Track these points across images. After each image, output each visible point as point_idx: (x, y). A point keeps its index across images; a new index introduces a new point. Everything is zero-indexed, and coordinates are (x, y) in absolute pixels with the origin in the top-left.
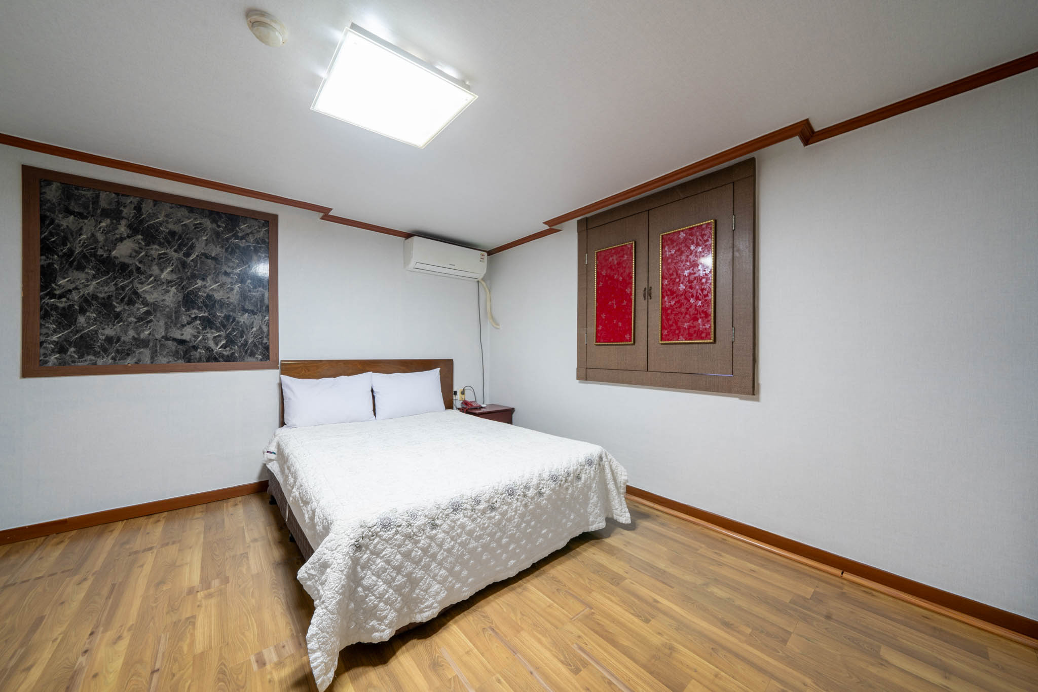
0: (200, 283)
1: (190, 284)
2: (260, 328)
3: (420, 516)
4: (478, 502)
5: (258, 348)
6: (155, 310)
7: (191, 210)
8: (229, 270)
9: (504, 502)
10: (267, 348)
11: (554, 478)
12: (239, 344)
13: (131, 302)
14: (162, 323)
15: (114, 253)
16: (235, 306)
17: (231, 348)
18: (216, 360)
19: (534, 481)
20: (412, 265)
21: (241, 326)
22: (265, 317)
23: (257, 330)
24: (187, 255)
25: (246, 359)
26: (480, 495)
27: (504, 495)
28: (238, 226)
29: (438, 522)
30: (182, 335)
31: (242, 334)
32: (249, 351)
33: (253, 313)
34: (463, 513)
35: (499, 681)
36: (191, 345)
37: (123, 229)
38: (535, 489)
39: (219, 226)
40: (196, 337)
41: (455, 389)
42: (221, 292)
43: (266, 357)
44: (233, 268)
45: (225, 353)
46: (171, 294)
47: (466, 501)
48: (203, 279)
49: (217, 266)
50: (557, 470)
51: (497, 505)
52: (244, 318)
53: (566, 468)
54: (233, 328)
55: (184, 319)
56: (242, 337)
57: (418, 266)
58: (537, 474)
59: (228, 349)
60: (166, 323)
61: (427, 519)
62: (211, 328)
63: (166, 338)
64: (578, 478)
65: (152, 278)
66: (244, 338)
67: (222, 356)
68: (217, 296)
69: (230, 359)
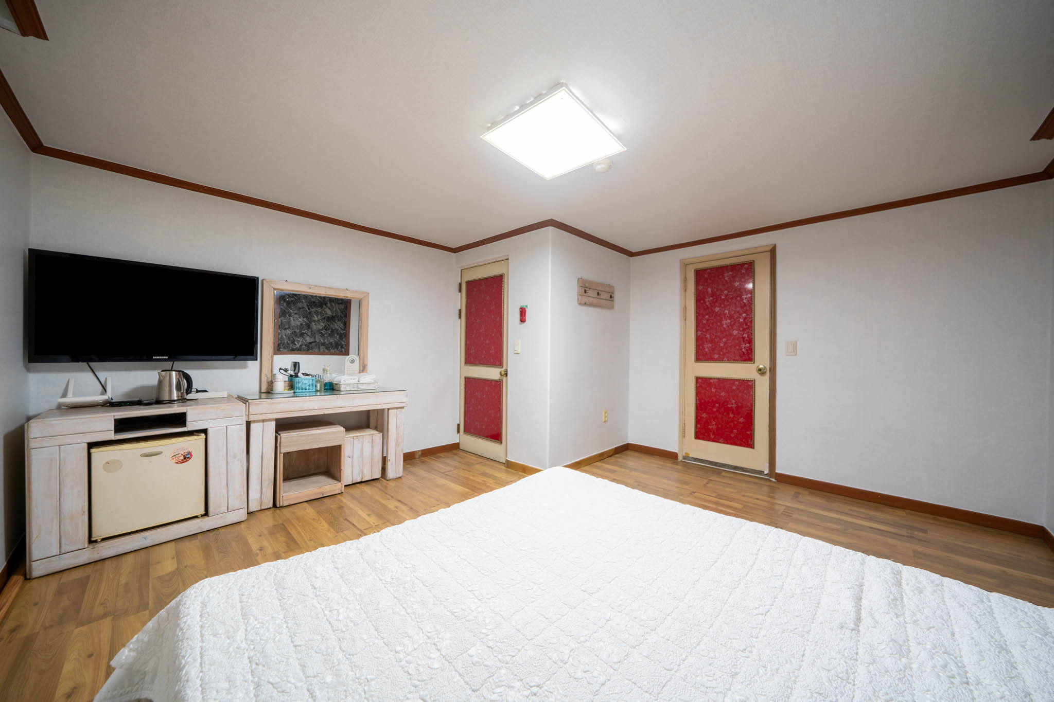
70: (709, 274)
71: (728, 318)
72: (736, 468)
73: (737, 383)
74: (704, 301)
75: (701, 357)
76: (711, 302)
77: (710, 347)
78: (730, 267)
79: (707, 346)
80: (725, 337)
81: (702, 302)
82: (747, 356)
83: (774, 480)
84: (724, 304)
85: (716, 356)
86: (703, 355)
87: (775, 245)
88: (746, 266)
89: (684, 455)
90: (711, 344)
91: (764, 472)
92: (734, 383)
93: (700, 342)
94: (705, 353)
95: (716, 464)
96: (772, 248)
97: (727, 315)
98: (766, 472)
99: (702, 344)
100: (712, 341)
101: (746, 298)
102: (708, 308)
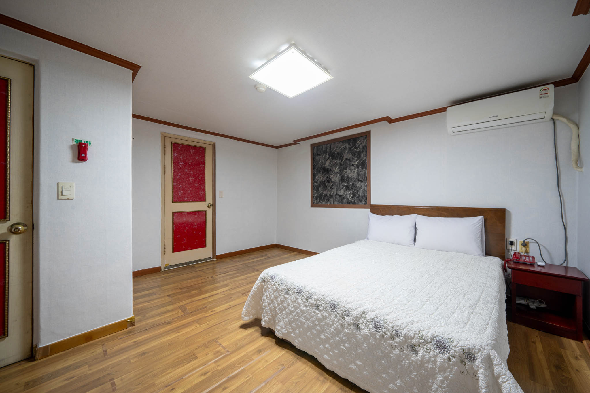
0: (345, 171)
1: (342, 172)
2: (364, 188)
3: (284, 284)
4: (311, 298)
5: (363, 198)
6: (334, 184)
7: (343, 142)
8: (353, 163)
9: (325, 309)
10: (366, 198)
11: (377, 326)
12: (357, 197)
13: (329, 182)
14: (336, 189)
15: (326, 165)
16: (355, 179)
17: (354, 198)
18: (350, 203)
19: (354, 312)
20: (450, 130)
21: (358, 188)
22: (366, 183)
23: (363, 190)
24: (342, 161)
25: (359, 204)
26: (313, 294)
27: (327, 305)
28: (356, 142)
29: (290, 293)
30: (340, 193)
31: (358, 191)
32: (360, 200)
33: (361, 181)
34: (301, 297)
35: (247, 377)
36: (343, 197)
37: (327, 156)
38: (353, 320)
39: (350, 145)
40: (344, 194)
41: (512, 239)
42: (351, 174)
43: (366, 203)
44: (355, 162)
45: (352, 201)
46: (338, 177)
47: (305, 292)
48: (346, 169)
49: (350, 163)
50: (385, 321)
51: (321, 308)
52: (358, 184)
53: (397, 326)
54: (355, 190)
55: (341, 187)
56: (358, 193)
57: (455, 130)
58: (361, 309)
59: (353, 199)
60: (337, 189)
61: (286, 287)
62: (348, 190)
63: (337, 194)
64: (413, 348)
65: (334, 172)
66: (358, 194)
67: (351, 202)
68: (350, 176)
69: (354, 203)
70: (181, 148)
71: (192, 177)
72: (197, 261)
73: (197, 213)
74: (178, 164)
75: (176, 199)
76: (183, 165)
77: (182, 193)
78: (193, 147)
79: (180, 193)
80: (191, 188)
81: (177, 164)
82: (203, 199)
83: (215, 259)
84: (200, 182)
85: (186, 199)
86: (178, 198)
87: (215, 143)
88: (202, 149)
89: (165, 266)
90: (183, 191)
91: (210, 257)
92: (196, 213)
93: (175, 190)
94: (179, 197)
95: (186, 263)
96: (214, 144)
97: (181, 160)
98: (211, 257)
99: (177, 191)
100: (183, 190)
101: (202, 167)
102: (180, 168)
